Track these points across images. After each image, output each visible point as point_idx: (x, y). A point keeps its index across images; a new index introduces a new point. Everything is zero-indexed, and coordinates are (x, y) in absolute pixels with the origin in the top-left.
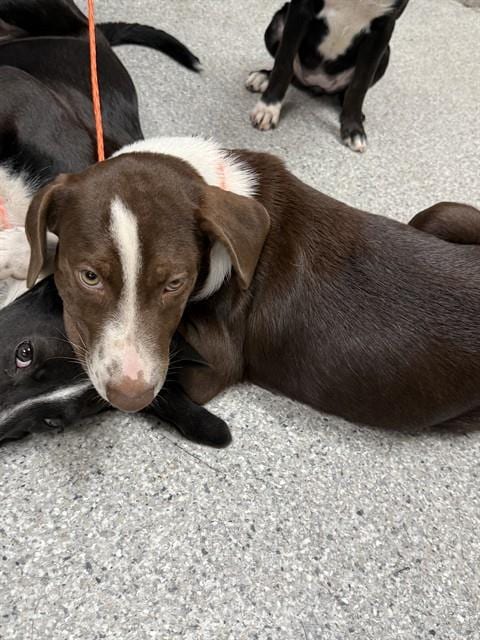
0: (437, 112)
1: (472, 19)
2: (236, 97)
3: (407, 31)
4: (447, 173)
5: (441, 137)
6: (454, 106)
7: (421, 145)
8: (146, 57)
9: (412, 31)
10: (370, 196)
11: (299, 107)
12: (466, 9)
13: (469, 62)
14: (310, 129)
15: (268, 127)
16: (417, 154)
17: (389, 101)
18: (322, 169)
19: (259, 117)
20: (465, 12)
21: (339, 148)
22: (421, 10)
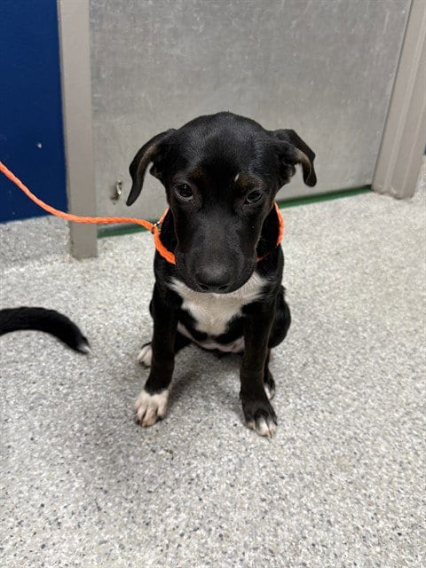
0: (368, 347)
1: (404, 212)
2: (125, 379)
3: (333, 242)
4: (383, 449)
5: (373, 387)
6: (389, 334)
7: (349, 406)
8: (28, 345)
9: (339, 242)
10: (278, 517)
11: (199, 377)
12: (398, 202)
13: (403, 268)
14: (208, 409)
15: (152, 421)
16: (343, 422)
17: (310, 343)
18: (216, 478)
19: (141, 412)
20: (397, 206)
21: (242, 435)
22: (348, 214)
